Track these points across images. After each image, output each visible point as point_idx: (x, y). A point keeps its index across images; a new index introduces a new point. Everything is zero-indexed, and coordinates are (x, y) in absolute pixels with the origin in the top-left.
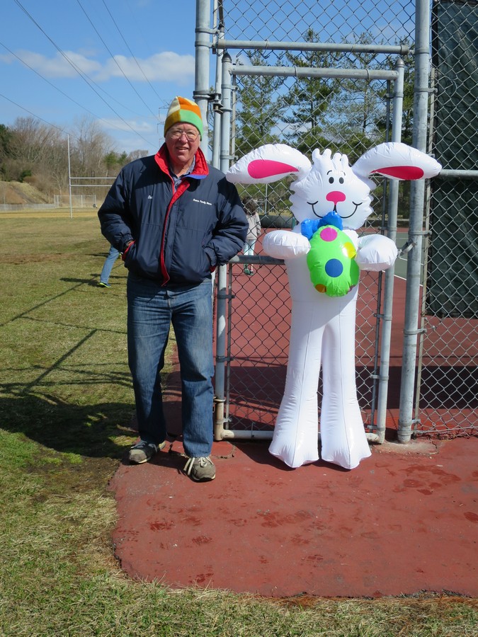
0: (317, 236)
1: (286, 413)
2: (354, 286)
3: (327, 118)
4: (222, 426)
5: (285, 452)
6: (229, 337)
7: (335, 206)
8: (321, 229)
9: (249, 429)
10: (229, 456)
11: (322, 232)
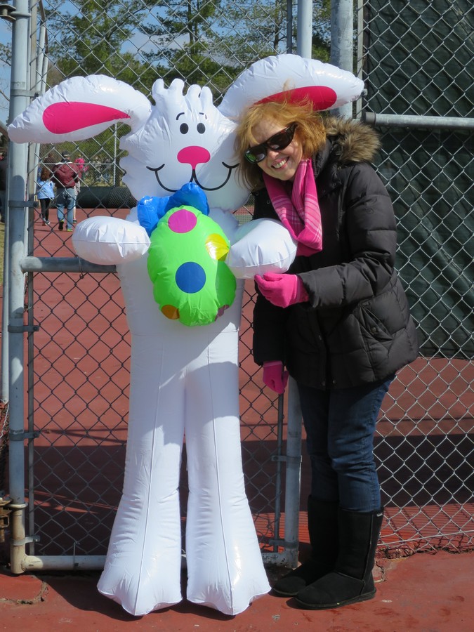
0: (164, 224)
1: (125, 524)
2: (227, 306)
3: (215, 28)
4: (23, 550)
5: (123, 588)
6: (31, 399)
7: (194, 171)
8: (170, 213)
9: (70, 553)
10: (36, 600)
11: (171, 217)
